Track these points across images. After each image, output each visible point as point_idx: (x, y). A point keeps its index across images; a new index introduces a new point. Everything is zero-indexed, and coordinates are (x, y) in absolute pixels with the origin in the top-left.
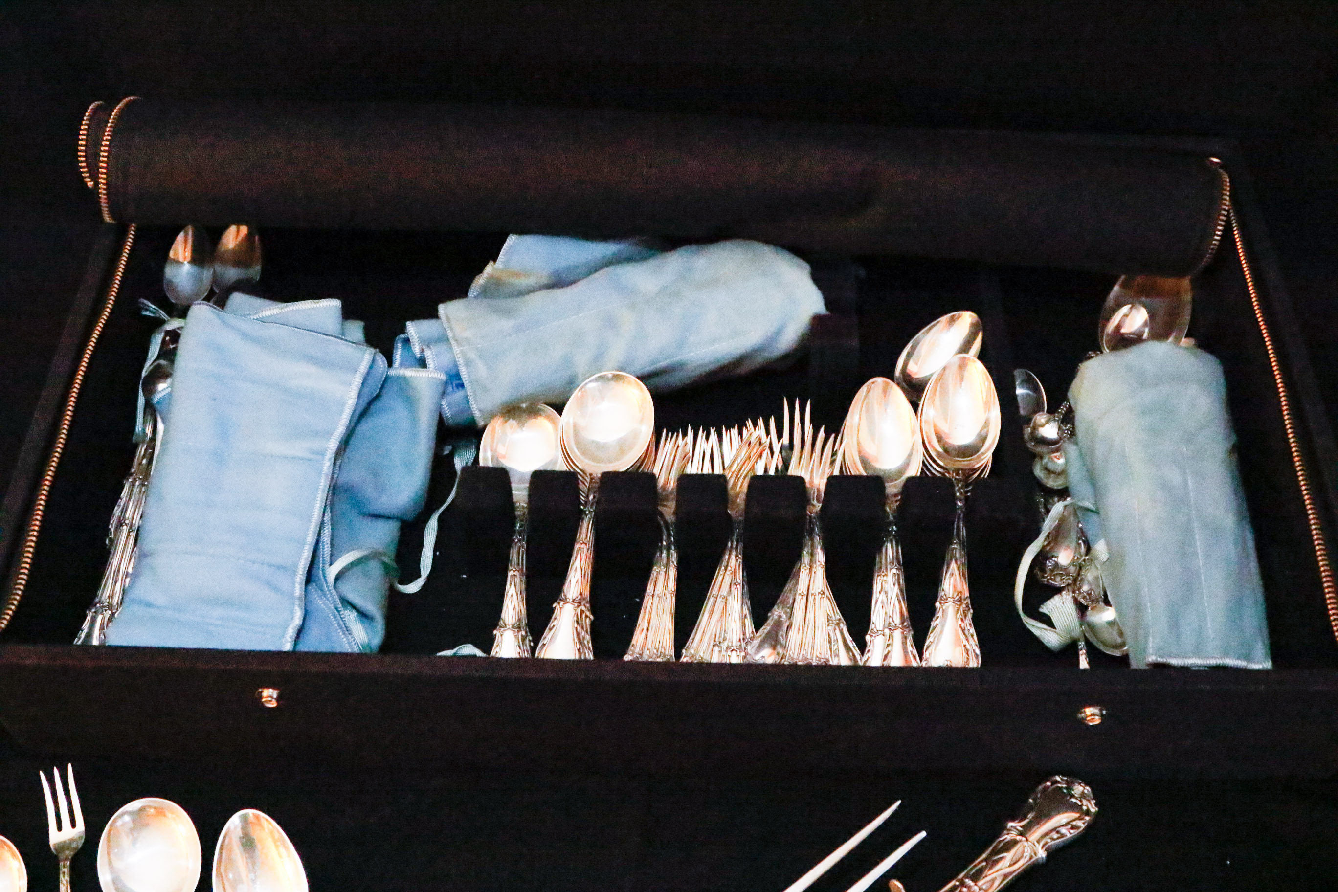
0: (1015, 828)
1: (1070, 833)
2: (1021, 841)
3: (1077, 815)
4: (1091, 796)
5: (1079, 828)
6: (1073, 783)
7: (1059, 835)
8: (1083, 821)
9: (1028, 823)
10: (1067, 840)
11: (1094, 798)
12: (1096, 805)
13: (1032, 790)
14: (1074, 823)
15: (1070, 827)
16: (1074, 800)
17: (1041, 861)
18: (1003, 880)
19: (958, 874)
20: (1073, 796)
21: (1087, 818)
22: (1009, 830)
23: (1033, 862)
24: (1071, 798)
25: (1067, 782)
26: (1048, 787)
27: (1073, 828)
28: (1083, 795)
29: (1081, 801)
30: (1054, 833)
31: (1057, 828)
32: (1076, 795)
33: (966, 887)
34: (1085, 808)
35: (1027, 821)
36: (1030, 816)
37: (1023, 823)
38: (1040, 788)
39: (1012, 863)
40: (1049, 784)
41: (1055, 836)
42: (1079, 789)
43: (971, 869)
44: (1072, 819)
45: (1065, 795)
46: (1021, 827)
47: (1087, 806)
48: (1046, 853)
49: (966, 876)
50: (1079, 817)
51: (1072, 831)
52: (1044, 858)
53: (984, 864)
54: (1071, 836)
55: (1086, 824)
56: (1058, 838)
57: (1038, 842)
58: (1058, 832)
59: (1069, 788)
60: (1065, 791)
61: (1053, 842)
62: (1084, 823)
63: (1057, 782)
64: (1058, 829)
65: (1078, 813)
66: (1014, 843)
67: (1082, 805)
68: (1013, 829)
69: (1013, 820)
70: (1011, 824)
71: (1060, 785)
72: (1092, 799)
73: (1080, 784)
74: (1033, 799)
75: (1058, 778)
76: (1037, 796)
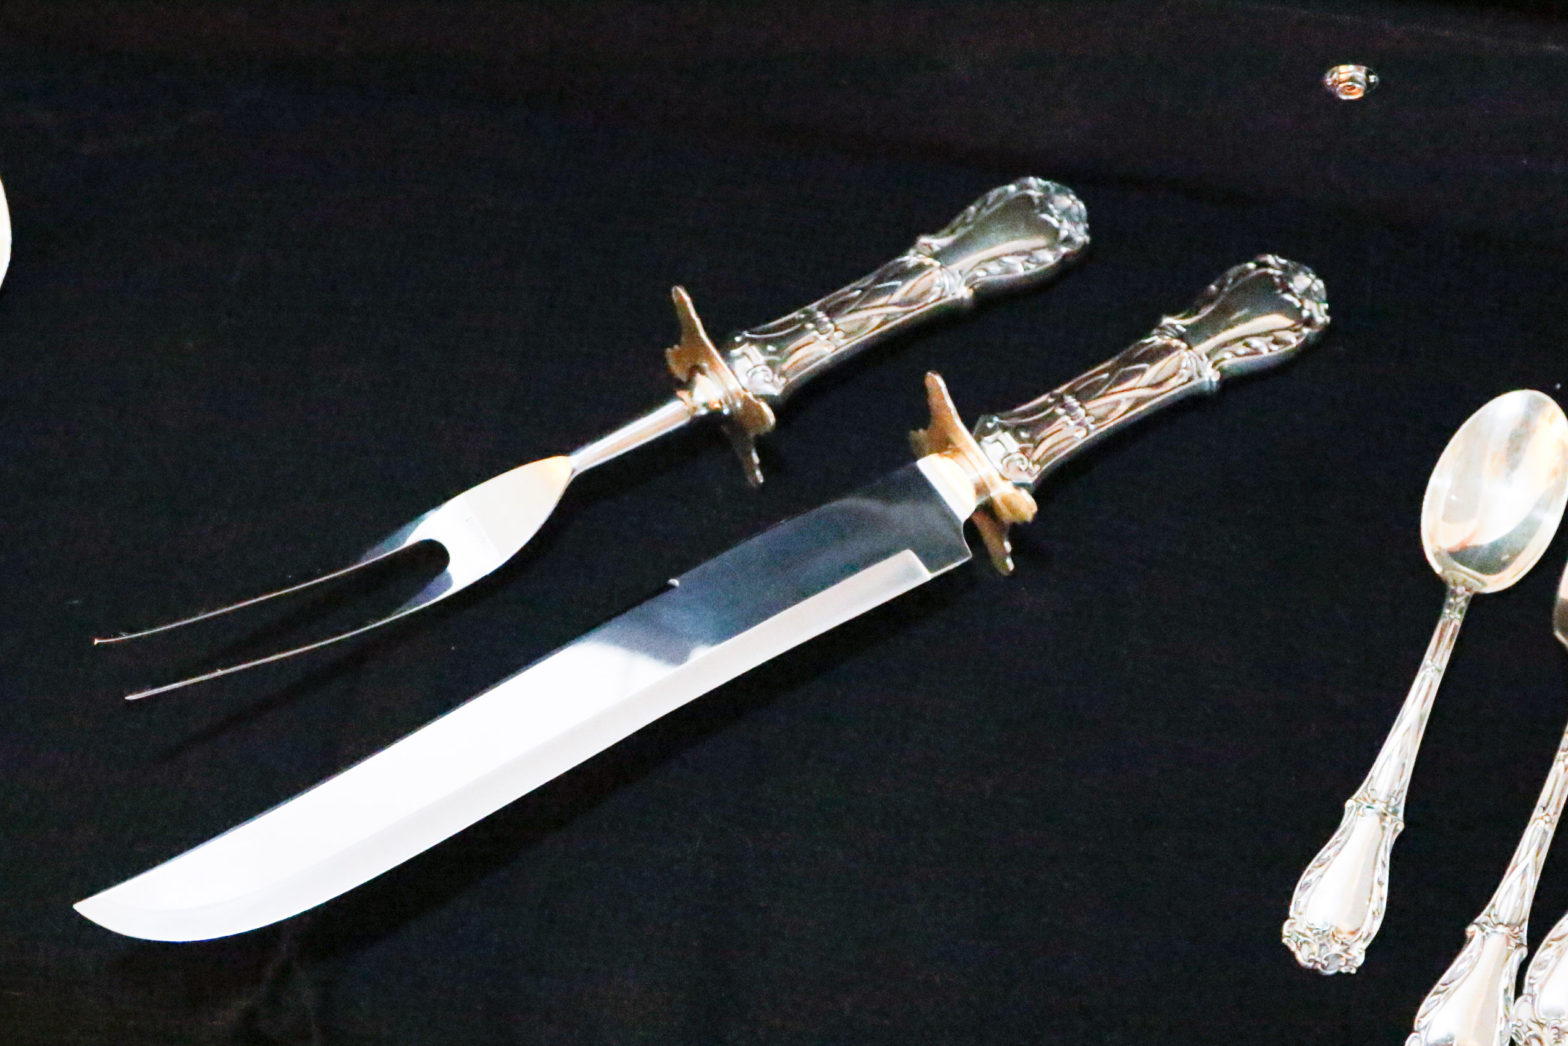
0: (1173, 326)
1: (1270, 351)
2: (1177, 348)
3: (1289, 322)
4: (1324, 297)
5: (1286, 343)
6: (1296, 271)
7: (1248, 350)
8: (1297, 334)
9: (1200, 321)
10: (1262, 361)
11: (1328, 301)
12: (1328, 312)
13: (1220, 270)
14: (1279, 334)
15: (1271, 338)
16: (1288, 297)
17: (1207, 388)
18: (1132, 408)
19: (1057, 386)
20: (1288, 290)
21: (1306, 331)
22: (1162, 328)
23: (1194, 387)
24: (1284, 292)
25: (1284, 268)
26: (1248, 271)
27: (1276, 342)
28: (1308, 293)
29: (1301, 301)
30: (1240, 344)
31: (1247, 336)
32: (1296, 291)
33: (1063, 407)
34: (1305, 314)
35: (1195, 319)
36: (1206, 311)
37: (1189, 321)
38: (1234, 270)
39: (1154, 382)
40: (1251, 265)
41: (1241, 349)
42: (1303, 281)
43: (1079, 383)
44: (1278, 327)
45: (1274, 287)
46: (1185, 327)
47: (1310, 310)
48: (1218, 374)
49: (1070, 391)
50: (1293, 326)
51: (1275, 348)
52: (1215, 384)
53: (1105, 376)
54: (1271, 354)
55: (1301, 340)
56: (1247, 354)
57: (1208, 355)
58: (1247, 345)
59: (1287, 277)
60: (1277, 280)
61: (1237, 360)
62: (1298, 338)
63: (1266, 265)
64: (1248, 340)
65: (1292, 318)
66: (1167, 350)
67: (1302, 308)
68: (1169, 328)
69: (1173, 313)
70: (1167, 320)
71: (1270, 271)
72: (1324, 302)
73: (1307, 273)
74: (1217, 286)
75: (1270, 259)
76: (1226, 281)
